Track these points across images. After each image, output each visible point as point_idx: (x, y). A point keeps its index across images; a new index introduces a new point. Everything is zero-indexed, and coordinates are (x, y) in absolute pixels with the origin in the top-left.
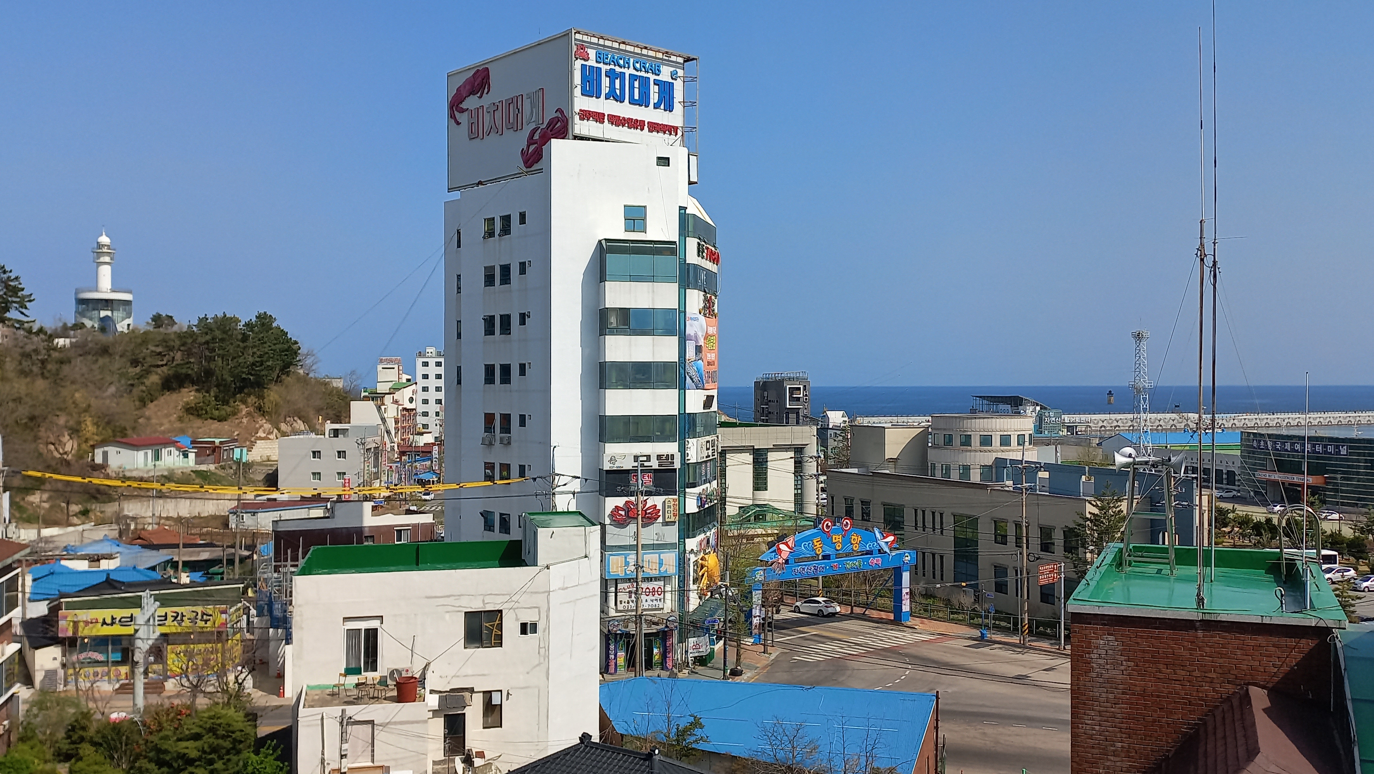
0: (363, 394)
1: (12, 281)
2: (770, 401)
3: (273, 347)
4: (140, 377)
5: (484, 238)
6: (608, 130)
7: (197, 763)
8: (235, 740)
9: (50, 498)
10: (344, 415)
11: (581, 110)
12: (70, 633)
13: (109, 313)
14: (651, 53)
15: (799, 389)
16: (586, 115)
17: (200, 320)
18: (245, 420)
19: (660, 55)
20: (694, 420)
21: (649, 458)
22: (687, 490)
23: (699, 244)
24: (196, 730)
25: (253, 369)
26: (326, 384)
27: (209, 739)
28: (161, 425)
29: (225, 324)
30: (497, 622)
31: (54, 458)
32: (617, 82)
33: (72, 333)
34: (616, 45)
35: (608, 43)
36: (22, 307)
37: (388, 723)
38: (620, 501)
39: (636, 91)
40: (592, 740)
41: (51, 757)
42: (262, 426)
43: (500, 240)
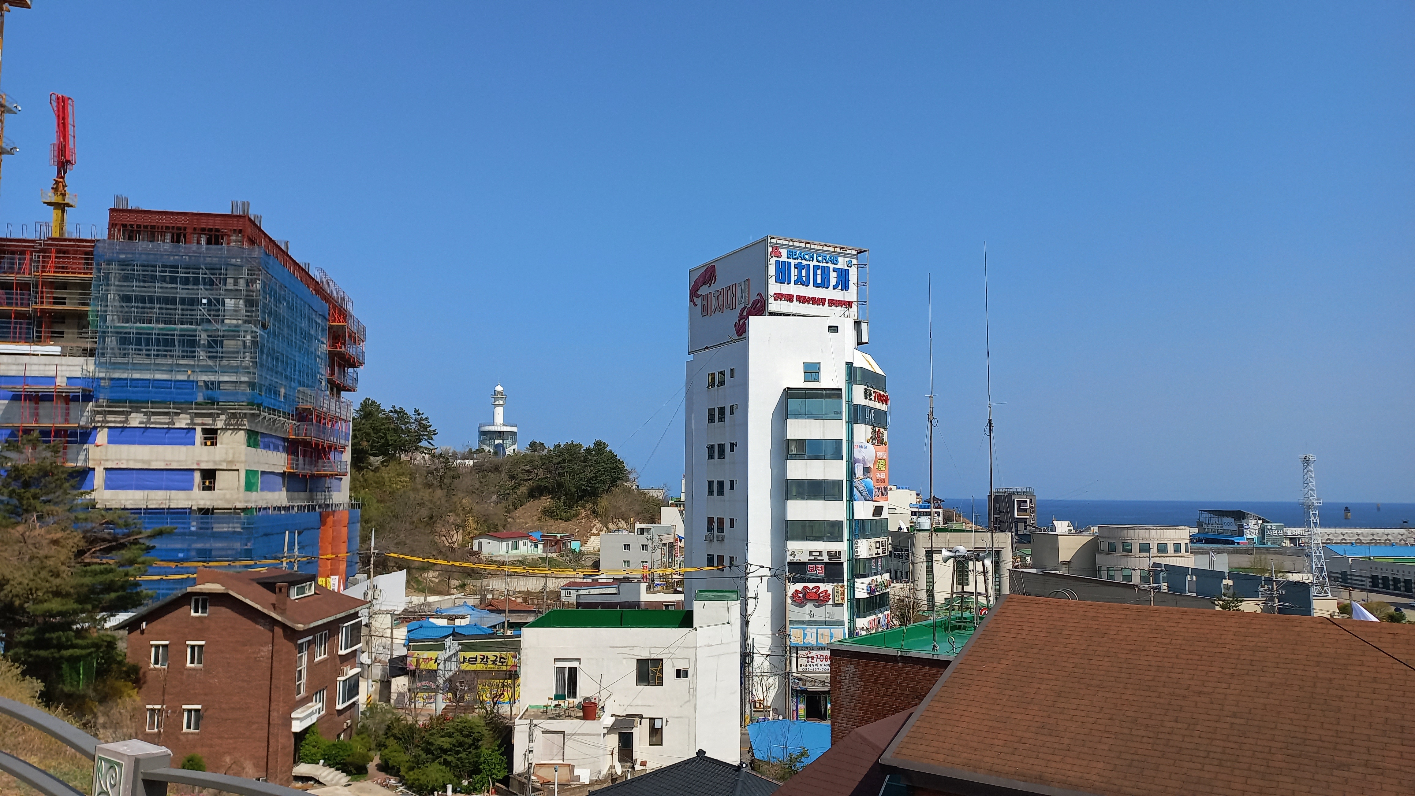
0: (670, 502)
1: (423, 420)
2: (1001, 512)
3: (605, 466)
4: (514, 488)
5: (708, 388)
6: (797, 307)
7: (449, 753)
8: (474, 738)
9: (439, 575)
10: (657, 517)
11: (775, 294)
12: (414, 667)
13: (501, 441)
14: (830, 249)
15: (1026, 502)
16: (778, 297)
17: (555, 446)
18: (583, 521)
19: (838, 250)
20: (864, 526)
21: (821, 553)
22: (857, 580)
23: (866, 390)
24: (451, 730)
25: (590, 483)
26: (645, 494)
27: (458, 737)
28: (526, 523)
29: (572, 449)
30: (659, 668)
31: (445, 546)
32: (804, 272)
33: (475, 455)
34: (803, 245)
35: (796, 244)
36: (429, 439)
37: (573, 734)
38: (799, 586)
39: (819, 277)
40: (706, 755)
41: (375, 747)
42: (595, 525)
43: (718, 390)
